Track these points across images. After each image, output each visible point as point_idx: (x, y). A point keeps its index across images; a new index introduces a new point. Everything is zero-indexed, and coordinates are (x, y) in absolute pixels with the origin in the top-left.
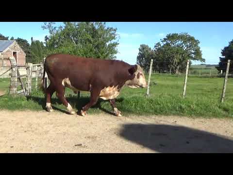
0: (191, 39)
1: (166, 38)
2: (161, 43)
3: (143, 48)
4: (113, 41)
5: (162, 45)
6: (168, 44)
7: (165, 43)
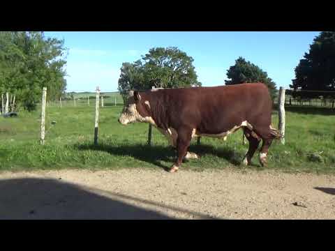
0: (182, 56)
1: (149, 54)
2: (142, 61)
3: (126, 67)
4: (58, 58)
5: (144, 63)
6: (151, 63)
7: (148, 61)
